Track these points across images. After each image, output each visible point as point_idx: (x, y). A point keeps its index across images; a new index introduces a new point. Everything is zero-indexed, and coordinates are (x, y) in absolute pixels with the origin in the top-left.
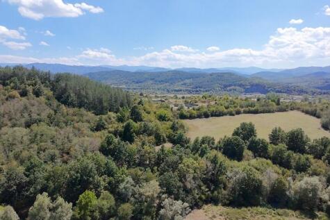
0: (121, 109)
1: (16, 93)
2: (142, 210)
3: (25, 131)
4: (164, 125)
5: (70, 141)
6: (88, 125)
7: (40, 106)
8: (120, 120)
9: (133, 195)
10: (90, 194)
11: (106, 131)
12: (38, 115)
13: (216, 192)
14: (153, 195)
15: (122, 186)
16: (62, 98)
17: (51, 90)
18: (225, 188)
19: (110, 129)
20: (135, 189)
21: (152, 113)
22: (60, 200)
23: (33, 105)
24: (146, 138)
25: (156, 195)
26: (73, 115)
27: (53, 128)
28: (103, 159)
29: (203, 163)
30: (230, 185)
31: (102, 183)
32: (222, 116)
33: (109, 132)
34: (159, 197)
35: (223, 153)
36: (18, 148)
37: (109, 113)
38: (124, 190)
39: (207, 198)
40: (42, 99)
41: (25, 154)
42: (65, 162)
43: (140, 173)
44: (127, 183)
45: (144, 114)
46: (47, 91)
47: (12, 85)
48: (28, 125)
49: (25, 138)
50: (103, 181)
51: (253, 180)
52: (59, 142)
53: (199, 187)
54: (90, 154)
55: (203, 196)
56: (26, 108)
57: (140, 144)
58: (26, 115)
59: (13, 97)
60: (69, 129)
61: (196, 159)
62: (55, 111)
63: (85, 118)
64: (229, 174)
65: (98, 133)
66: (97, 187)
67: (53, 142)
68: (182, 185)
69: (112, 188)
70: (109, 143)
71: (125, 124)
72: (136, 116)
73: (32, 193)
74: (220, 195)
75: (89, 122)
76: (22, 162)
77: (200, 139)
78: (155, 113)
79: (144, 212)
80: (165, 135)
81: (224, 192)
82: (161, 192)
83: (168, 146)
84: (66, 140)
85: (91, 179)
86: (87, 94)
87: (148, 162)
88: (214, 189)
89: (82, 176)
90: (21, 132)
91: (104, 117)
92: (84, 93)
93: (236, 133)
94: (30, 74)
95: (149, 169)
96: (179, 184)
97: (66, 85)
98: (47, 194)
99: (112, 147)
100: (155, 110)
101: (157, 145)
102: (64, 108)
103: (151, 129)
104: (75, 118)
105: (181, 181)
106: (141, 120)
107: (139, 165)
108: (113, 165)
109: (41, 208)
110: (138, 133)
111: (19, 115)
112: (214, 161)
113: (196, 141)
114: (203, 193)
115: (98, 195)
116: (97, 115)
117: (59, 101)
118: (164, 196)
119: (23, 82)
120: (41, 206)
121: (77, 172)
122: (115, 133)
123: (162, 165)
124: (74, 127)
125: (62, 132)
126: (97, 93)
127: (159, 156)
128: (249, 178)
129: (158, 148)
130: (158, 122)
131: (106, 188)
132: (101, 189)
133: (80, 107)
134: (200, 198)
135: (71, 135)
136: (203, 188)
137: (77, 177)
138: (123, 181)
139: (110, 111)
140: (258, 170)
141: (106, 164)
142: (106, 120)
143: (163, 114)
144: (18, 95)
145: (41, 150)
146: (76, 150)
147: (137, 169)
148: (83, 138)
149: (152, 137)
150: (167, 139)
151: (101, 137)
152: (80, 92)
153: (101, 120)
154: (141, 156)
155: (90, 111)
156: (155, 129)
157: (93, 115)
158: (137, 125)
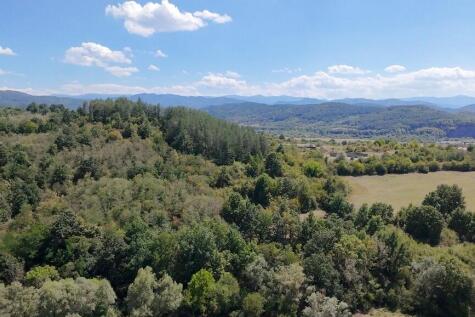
0: (252, 157)
1: (117, 133)
2: (277, 304)
3: (127, 183)
4: (313, 184)
5: (182, 200)
6: (206, 178)
7: (146, 151)
8: (251, 173)
9: (265, 282)
10: (206, 274)
11: (230, 189)
12: (144, 162)
13: (392, 292)
14: (294, 285)
15: (250, 267)
16: (173, 140)
17: (161, 129)
18: (407, 286)
19: (236, 186)
20: (269, 274)
21: (297, 165)
22: (167, 278)
23: (138, 150)
24: (287, 202)
25: (298, 286)
26: (186, 164)
27: (161, 181)
28: (225, 227)
29: (373, 243)
30: (416, 282)
31: (223, 260)
32: (406, 172)
33: (235, 190)
34: (303, 289)
35: (407, 231)
36: (118, 205)
37: (236, 163)
38: (252, 274)
39: (378, 298)
40: (149, 141)
41: (126, 213)
42: (175, 228)
43: (276, 251)
44: (257, 264)
45: (284, 166)
46: (155, 132)
47: (114, 122)
48: (131, 176)
49: (127, 193)
50: (224, 258)
51: (457, 278)
52: (168, 200)
53: (366, 280)
54: (207, 219)
55: (371, 295)
56: (129, 153)
57: (277, 208)
58: (129, 162)
59: (114, 138)
60: (182, 183)
61: (362, 237)
62: (165, 159)
63: (203, 169)
64: (415, 265)
65: (220, 191)
66: (215, 265)
67: (160, 200)
68: (338, 274)
69: (237, 269)
70: (234, 205)
71: (256, 179)
72: (273, 169)
73: (132, 266)
74: (399, 297)
75: (208, 175)
76: (122, 224)
77: (369, 207)
78: (301, 165)
79: (280, 308)
80: (314, 198)
81: (406, 292)
82: (305, 282)
83: (319, 214)
84: (177, 198)
85: (208, 254)
86: (206, 136)
87: (288, 236)
88: (390, 286)
89: (196, 249)
90: (123, 184)
91: (228, 168)
92: (202, 135)
93: (429, 201)
94: (135, 109)
95: (289, 247)
96: (334, 272)
97: (180, 123)
98: (151, 269)
99: (237, 211)
100: (301, 161)
101: (303, 212)
102: (176, 154)
103: (293, 188)
104: (190, 168)
105: (337, 267)
106: (280, 175)
107: (275, 239)
108: (239, 237)
109: (143, 287)
110: (275, 194)
111: (120, 162)
112: (391, 242)
113: (363, 209)
114: (371, 290)
115: (217, 278)
116: (219, 165)
117: (169, 144)
118: (310, 288)
119: (126, 119)
120: (144, 283)
121: (190, 243)
122: (243, 192)
123: (309, 242)
124: (188, 181)
125: (172, 187)
126: (219, 134)
127: (305, 228)
128: (450, 274)
129: (303, 217)
130: (305, 178)
131: (227, 269)
132: (221, 269)
133: (196, 154)
134: (367, 297)
135: (184, 191)
136: (372, 282)
137: (190, 250)
138: (251, 260)
139: (236, 160)
140: (467, 262)
141: (229, 235)
142: (230, 173)
143: (313, 167)
144: (120, 136)
145: (146, 209)
146: (190, 212)
147: (273, 245)
148: (199, 197)
149: (295, 200)
150: (317, 204)
151: (223, 197)
152: (197, 132)
153: (223, 172)
154: (278, 227)
155: (209, 159)
156: (300, 188)
157: (214, 165)
158: (273, 182)
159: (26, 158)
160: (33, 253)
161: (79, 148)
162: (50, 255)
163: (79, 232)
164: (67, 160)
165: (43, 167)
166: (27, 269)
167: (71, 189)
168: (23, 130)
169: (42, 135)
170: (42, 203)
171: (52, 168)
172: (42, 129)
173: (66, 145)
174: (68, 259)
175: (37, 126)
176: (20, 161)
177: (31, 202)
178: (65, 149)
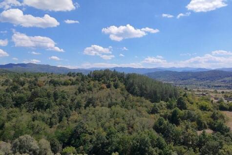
0: (169, 99)
3: (108, 109)
4: (205, 114)
5: (134, 119)
6: (146, 109)
7: (117, 95)
8: (169, 107)
11: (158, 115)
12: (116, 100)
16: (130, 89)
17: (124, 84)
19: (162, 113)
21: (195, 103)
23: (113, 94)
24: (190, 124)
26: (136, 102)
27: (124, 109)
28: (156, 135)
31: (155, 153)
33: (161, 116)
36: (104, 120)
37: (161, 102)
40: (119, 90)
41: (107, 124)
42: (130, 133)
43: (184, 150)
45: (188, 104)
46: (122, 85)
47: (103, 81)
48: (110, 106)
49: (108, 114)
50: (155, 151)
52: (127, 119)
54: (146, 130)
56: (109, 95)
57: (184, 127)
58: (109, 99)
59: (102, 88)
60: (133, 111)
62: (126, 98)
63: (144, 104)
65: (153, 116)
67: (123, 118)
70: (161, 124)
71: (172, 111)
72: (182, 106)
73: (109, 151)
75: (147, 107)
76: (105, 130)
78: (197, 104)
80: (206, 122)
83: (209, 132)
84: (131, 118)
85: (147, 148)
86: (146, 87)
87: (191, 143)
89: (140, 145)
90: (106, 110)
91: (157, 104)
92: (144, 87)
94: (112, 74)
95: (191, 149)
97: (133, 81)
98: (118, 153)
100: (197, 101)
101: (199, 130)
102: (131, 96)
103: (193, 116)
104: (138, 103)
106: (185, 109)
107: (183, 144)
108: (163, 141)
110: (183, 119)
111: (105, 99)
116: (152, 102)
117: (128, 91)
119: (108, 79)
121: (138, 142)
122: (165, 117)
123: (204, 147)
124: (137, 110)
125: (129, 112)
126: (153, 87)
127: (201, 139)
129: (199, 133)
130: (200, 111)
133: (141, 96)
135: (135, 115)
137: (138, 145)
139: (162, 100)
141: (158, 139)
142: (158, 107)
143: (204, 105)
144: (105, 87)
145: (116, 123)
146: (137, 126)
147: (182, 147)
148: (142, 118)
149: (194, 123)
150: (208, 126)
151: (155, 119)
152: (141, 86)
153: (155, 106)
154: (185, 137)
155: (147, 99)
156: (197, 116)
157: (150, 102)
158: (182, 112)
159: (66, 96)
160: (66, 140)
161: (88, 92)
162: (73, 142)
163: (86, 132)
164: (82, 98)
165: (72, 100)
166: (63, 147)
167: (83, 111)
168: (65, 84)
169: (73, 86)
170: (71, 117)
171: (76, 101)
172: (73, 84)
173: (82, 91)
174: (81, 145)
175: (71, 82)
176: (64, 98)
177: (67, 116)
178: (82, 93)
